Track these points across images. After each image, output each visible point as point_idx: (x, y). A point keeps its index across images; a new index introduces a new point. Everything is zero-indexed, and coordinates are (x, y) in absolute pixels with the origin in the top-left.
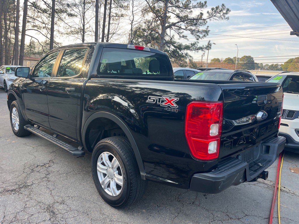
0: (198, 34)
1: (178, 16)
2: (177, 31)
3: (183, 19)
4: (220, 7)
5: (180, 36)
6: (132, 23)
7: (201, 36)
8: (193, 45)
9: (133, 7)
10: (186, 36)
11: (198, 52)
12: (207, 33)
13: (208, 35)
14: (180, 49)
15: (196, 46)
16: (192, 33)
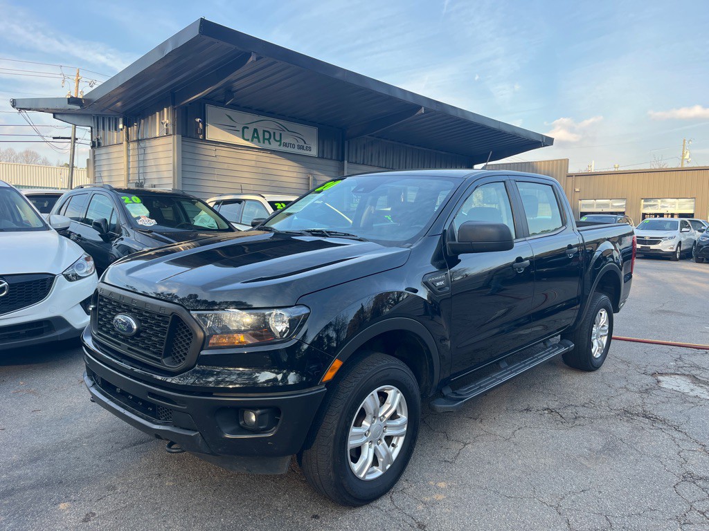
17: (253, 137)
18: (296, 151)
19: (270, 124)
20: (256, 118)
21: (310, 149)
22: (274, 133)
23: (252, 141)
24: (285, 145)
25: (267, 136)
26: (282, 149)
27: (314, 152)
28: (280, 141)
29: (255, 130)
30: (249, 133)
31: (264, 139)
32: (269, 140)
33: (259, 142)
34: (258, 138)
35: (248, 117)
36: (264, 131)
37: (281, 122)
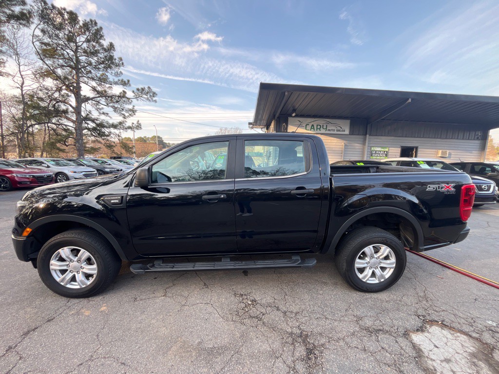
0: (123, 112)
1: (94, 89)
2: (95, 106)
3: (102, 94)
4: (146, 89)
5: (100, 113)
6: (22, 87)
7: (127, 114)
8: (120, 123)
9: (20, 66)
10: (107, 114)
11: (126, 131)
12: (133, 112)
13: (135, 114)
14: (103, 126)
15: (124, 125)
16: (115, 111)
17: (311, 128)
18: (336, 132)
19: (321, 122)
20: (313, 119)
21: (344, 131)
22: (323, 125)
23: (311, 130)
24: (329, 130)
25: (319, 127)
26: (327, 132)
27: (347, 132)
28: (326, 129)
29: (313, 125)
30: (309, 127)
31: (317, 129)
32: (320, 129)
33: (314, 130)
34: (314, 128)
35: (309, 120)
36: (317, 125)
37: (328, 120)
